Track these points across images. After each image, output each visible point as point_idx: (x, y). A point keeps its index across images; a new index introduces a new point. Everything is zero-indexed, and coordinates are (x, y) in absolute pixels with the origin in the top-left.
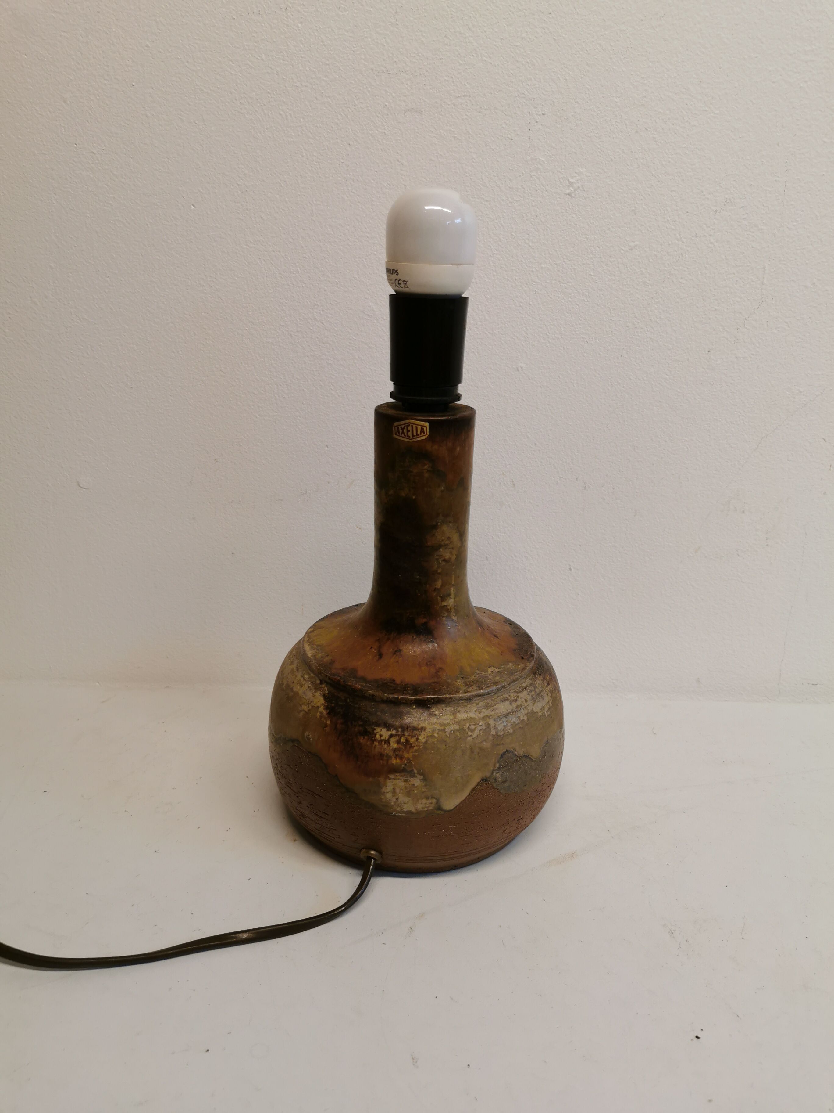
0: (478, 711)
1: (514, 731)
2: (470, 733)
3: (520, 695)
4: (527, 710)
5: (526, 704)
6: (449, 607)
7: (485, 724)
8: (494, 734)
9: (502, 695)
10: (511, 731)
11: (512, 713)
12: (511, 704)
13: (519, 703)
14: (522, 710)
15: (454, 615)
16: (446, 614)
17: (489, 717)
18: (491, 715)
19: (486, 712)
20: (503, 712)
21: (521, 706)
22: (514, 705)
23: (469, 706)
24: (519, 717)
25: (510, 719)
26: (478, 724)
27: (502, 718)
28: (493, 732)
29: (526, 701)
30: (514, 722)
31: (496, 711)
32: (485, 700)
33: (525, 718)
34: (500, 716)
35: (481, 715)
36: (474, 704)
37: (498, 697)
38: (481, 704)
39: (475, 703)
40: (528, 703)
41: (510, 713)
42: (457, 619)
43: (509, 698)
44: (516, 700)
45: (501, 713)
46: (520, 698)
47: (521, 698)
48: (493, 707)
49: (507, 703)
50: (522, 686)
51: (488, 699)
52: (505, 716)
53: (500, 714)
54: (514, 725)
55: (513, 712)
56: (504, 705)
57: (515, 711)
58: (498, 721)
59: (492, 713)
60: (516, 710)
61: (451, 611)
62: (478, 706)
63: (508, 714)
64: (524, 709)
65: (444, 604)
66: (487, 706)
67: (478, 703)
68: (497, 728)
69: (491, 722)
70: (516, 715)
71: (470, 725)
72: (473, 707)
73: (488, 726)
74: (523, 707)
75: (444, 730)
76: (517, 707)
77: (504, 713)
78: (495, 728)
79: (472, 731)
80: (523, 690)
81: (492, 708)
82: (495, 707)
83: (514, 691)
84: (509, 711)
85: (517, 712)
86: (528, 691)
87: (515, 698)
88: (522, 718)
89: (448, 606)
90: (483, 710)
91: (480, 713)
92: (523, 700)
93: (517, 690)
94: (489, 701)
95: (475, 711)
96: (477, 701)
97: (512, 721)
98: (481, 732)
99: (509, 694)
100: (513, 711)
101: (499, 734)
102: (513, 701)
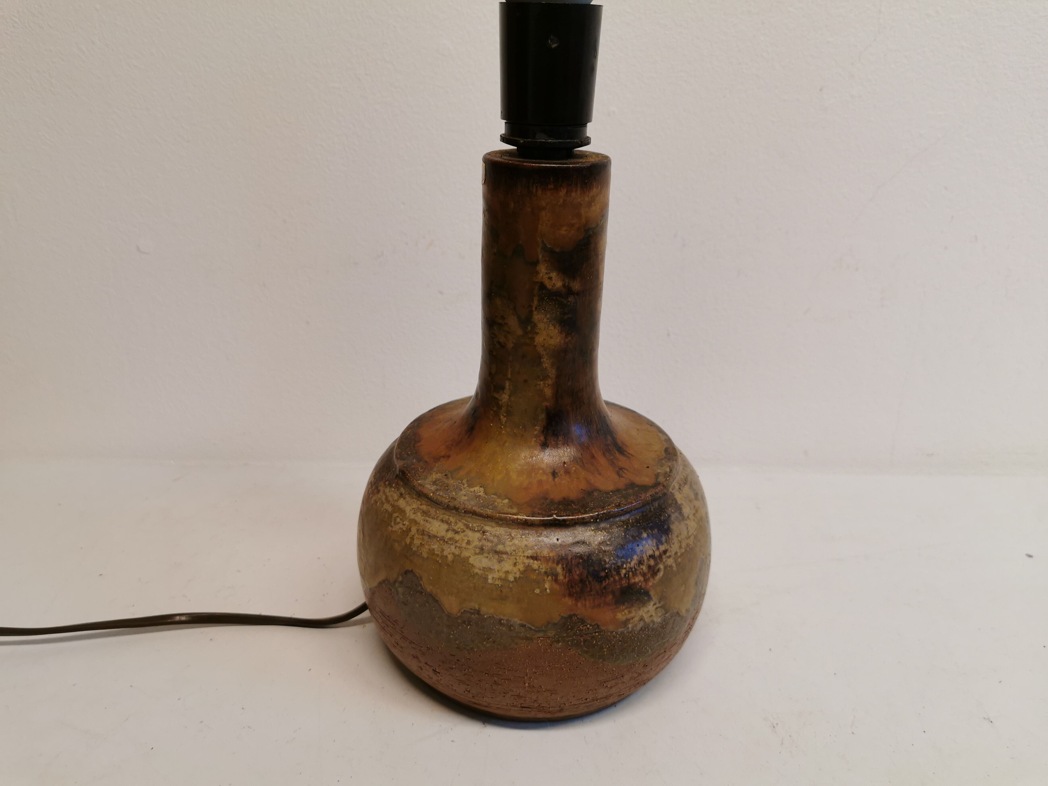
0: (414, 511)
1: (428, 558)
2: (392, 524)
3: (470, 533)
4: (460, 552)
5: (464, 545)
6: (500, 403)
7: (408, 526)
8: (408, 543)
9: (450, 516)
10: (425, 555)
11: (438, 539)
12: (447, 531)
13: (457, 537)
14: (453, 547)
15: (503, 415)
16: (495, 409)
17: (416, 523)
18: (419, 524)
19: (419, 517)
20: (432, 530)
21: (456, 542)
22: (450, 535)
23: (414, 500)
24: (443, 550)
25: (432, 543)
26: (403, 522)
27: (424, 535)
28: (408, 541)
29: (468, 543)
30: (434, 549)
31: (428, 525)
32: (430, 507)
33: (450, 558)
34: (426, 531)
35: (412, 517)
36: (419, 503)
37: (444, 514)
38: (424, 507)
39: (421, 502)
40: (468, 547)
41: (438, 537)
42: (506, 422)
43: (453, 524)
44: (457, 532)
45: (429, 529)
46: (464, 534)
47: (465, 536)
48: (429, 518)
49: (445, 526)
50: (483, 527)
51: (433, 507)
52: (430, 536)
53: (426, 529)
54: (432, 552)
55: (440, 540)
56: (439, 526)
57: (444, 540)
58: (420, 534)
59: (422, 522)
60: (446, 540)
61: (502, 409)
62: (420, 506)
63: (435, 537)
64: (457, 548)
65: (496, 395)
66: (425, 513)
67: (423, 504)
68: (414, 539)
69: (414, 530)
70: (441, 545)
71: (398, 516)
72: (415, 504)
73: (409, 530)
74: (458, 545)
75: (383, 504)
76: (450, 539)
77: (431, 532)
78: (412, 538)
79: (396, 523)
80: (478, 531)
81: (427, 518)
82: (430, 520)
83: (466, 522)
84: (439, 535)
85: (445, 543)
86: (485, 537)
87: (459, 530)
88: (445, 553)
89: (500, 400)
90: (419, 514)
91: (414, 513)
92: (466, 539)
93: (471, 525)
94: (432, 511)
95: (413, 508)
96: (424, 502)
97: (433, 547)
98: (400, 530)
99: (457, 521)
100: (442, 539)
101: (412, 547)
102: (453, 530)
